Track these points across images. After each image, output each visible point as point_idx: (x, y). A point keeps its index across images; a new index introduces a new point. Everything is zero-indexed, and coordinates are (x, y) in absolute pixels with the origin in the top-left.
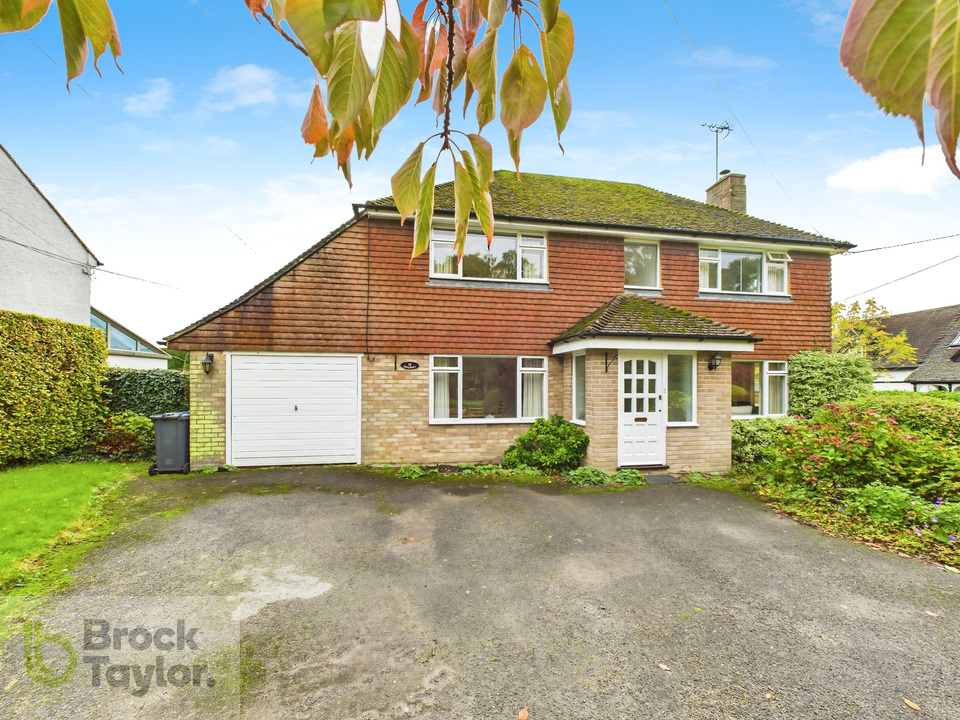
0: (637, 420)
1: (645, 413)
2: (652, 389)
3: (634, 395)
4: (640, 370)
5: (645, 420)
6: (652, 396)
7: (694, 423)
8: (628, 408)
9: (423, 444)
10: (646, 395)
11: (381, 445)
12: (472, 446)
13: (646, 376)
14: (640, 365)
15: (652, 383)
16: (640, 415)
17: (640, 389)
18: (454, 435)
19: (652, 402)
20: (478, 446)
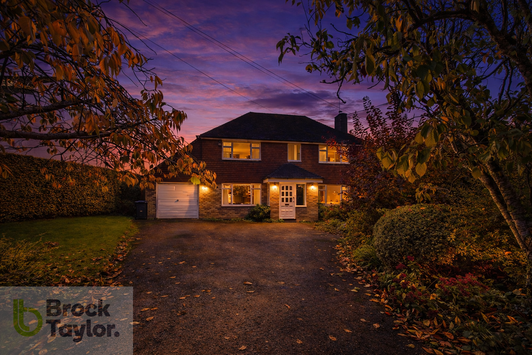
0: (286, 205)
1: (289, 203)
2: (291, 195)
3: (285, 197)
4: (287, 189)
5: (288, 205)
6: (291, 197)
7: (305, 206)
8: (283, 201)
9: (219, 212)
10: (289, 197)
11: (205, 212)
12: (236, 213)
13: (289, 191)
14: (287, 187)
15: (291, 193)
16: (287, 203)
17: (287, 195)
18: (230, 210)
19: (291, 199)
20: (238, 213)
